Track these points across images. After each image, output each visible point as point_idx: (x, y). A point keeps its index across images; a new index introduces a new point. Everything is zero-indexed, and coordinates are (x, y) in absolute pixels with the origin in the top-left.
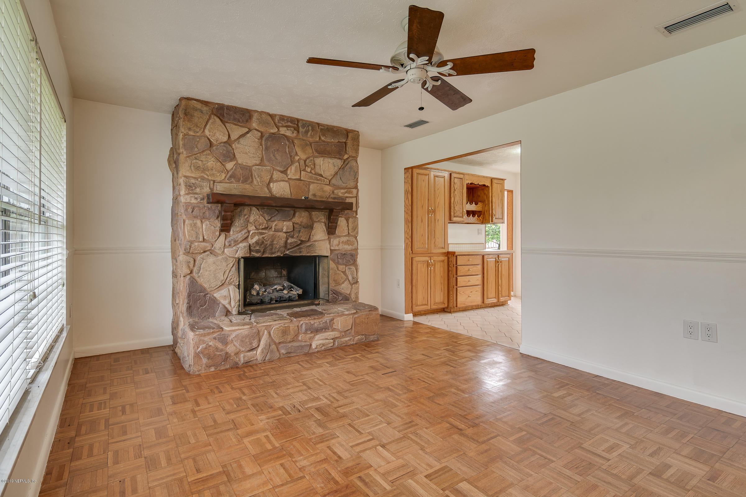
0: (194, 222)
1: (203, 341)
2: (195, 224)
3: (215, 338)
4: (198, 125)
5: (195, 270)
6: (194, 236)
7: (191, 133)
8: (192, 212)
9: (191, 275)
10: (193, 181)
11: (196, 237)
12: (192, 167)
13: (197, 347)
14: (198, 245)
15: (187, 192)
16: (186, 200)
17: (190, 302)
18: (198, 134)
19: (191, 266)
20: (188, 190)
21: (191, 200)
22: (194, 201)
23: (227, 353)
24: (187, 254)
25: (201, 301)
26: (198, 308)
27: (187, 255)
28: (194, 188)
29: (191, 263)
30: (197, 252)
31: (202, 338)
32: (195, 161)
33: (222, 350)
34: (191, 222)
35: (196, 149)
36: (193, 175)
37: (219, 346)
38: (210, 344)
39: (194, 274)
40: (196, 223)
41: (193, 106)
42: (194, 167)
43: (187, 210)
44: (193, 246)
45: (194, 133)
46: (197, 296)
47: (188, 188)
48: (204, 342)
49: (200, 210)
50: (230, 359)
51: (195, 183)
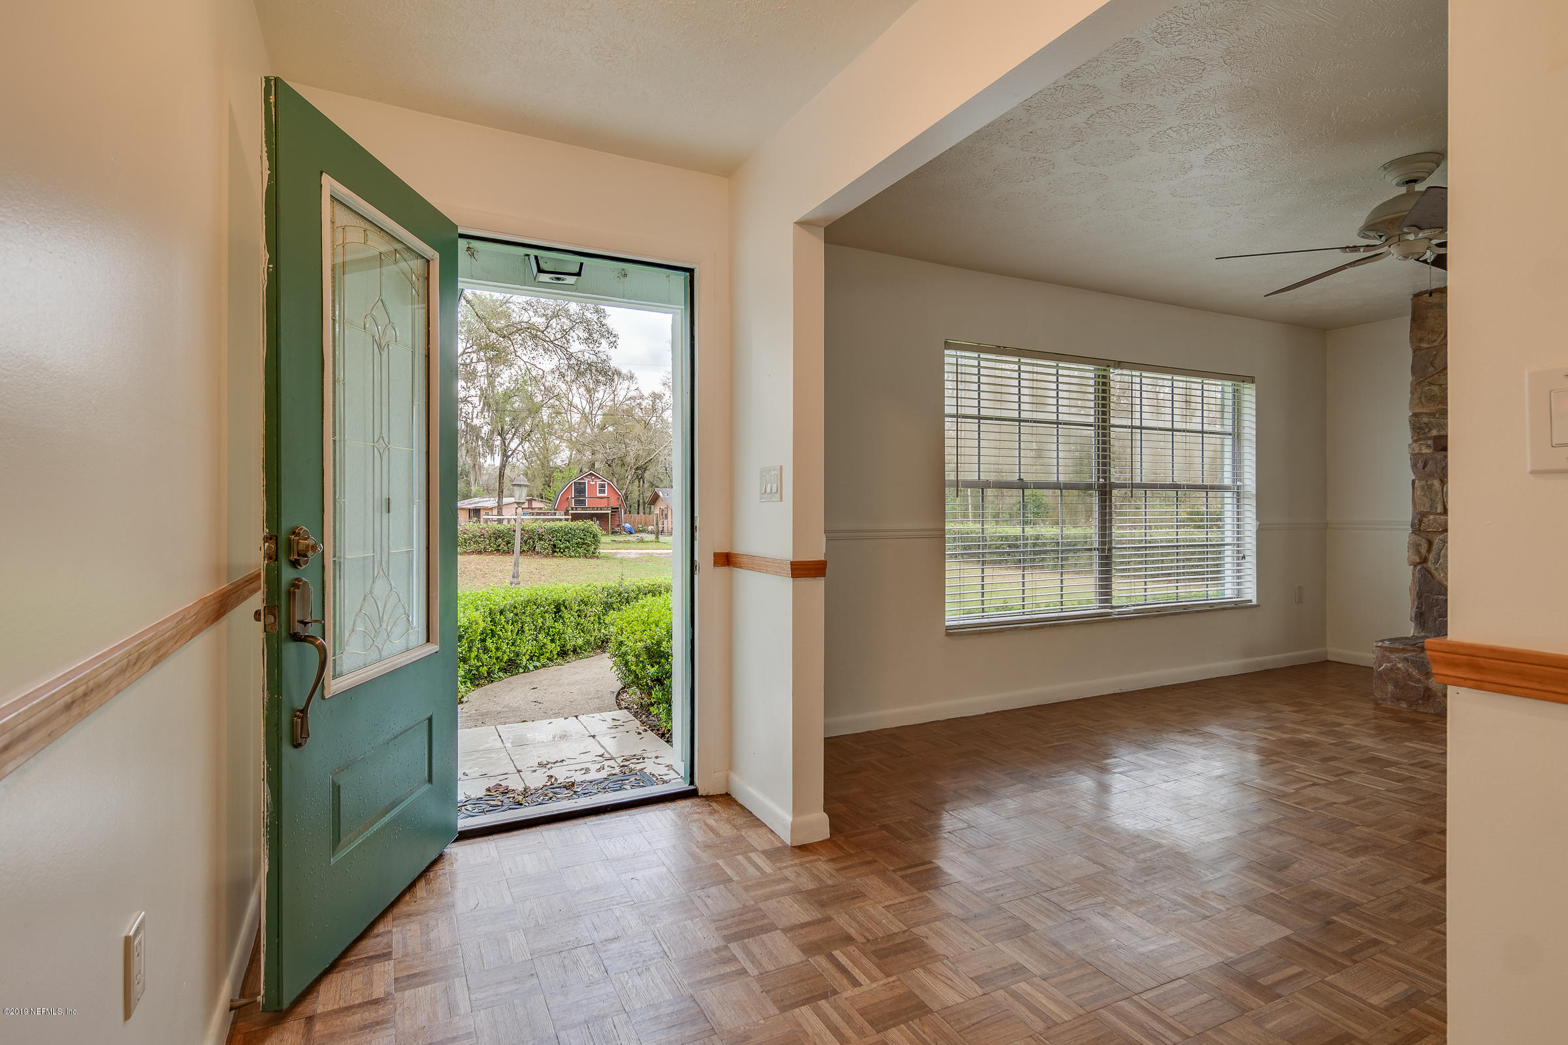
0: (1428, 483)
1: (1389, 658)
2: (1430, 487)
3: (1406, 659)
4: (1436, 330)
5: (1431, 557)
6: (1428, 506)
7: (1424, 345)
8: (1424, 468)
9: (1425, 565)
10: (1425, 420)
11: (1431, 506)
12: (1423, 399)
13: (1379, 664)
14: (1435, 518)
15: (1415, 438)
16: (1413, 450)
17: (1422, 606)
18: (1436, 344)
19: (1423, 551)
20: (1416, 434)
21: (1421, 450)
22: (1425, 450)
23: (1428, 689)
24: (1417, 533)
25: (1441, 608)
26: (1435, 618)
27: (1418, 535)
28: (1426, 430)
29: (1423, 547)
30: (1431, 530)
31: (1388, 654)
32: (1427, 388)
33: (1419, 681)
34: (1423, 483)
35: (1431, 369)
36: (1425, 410)
37: (1414, 673)
38: (1400, 665)
39: (1430, 565)
40: (1432, 485)
41: (1427, 302)
42: (1426, 397)
43: (1416, 465)
44: (1425, 520)
45: (1429, 344)
46: (1433, 599)
47: (1418, 431)
48: (1389, 660)
49: (1436, 463)
50: (1435, 700)
51: (1430, 421)
